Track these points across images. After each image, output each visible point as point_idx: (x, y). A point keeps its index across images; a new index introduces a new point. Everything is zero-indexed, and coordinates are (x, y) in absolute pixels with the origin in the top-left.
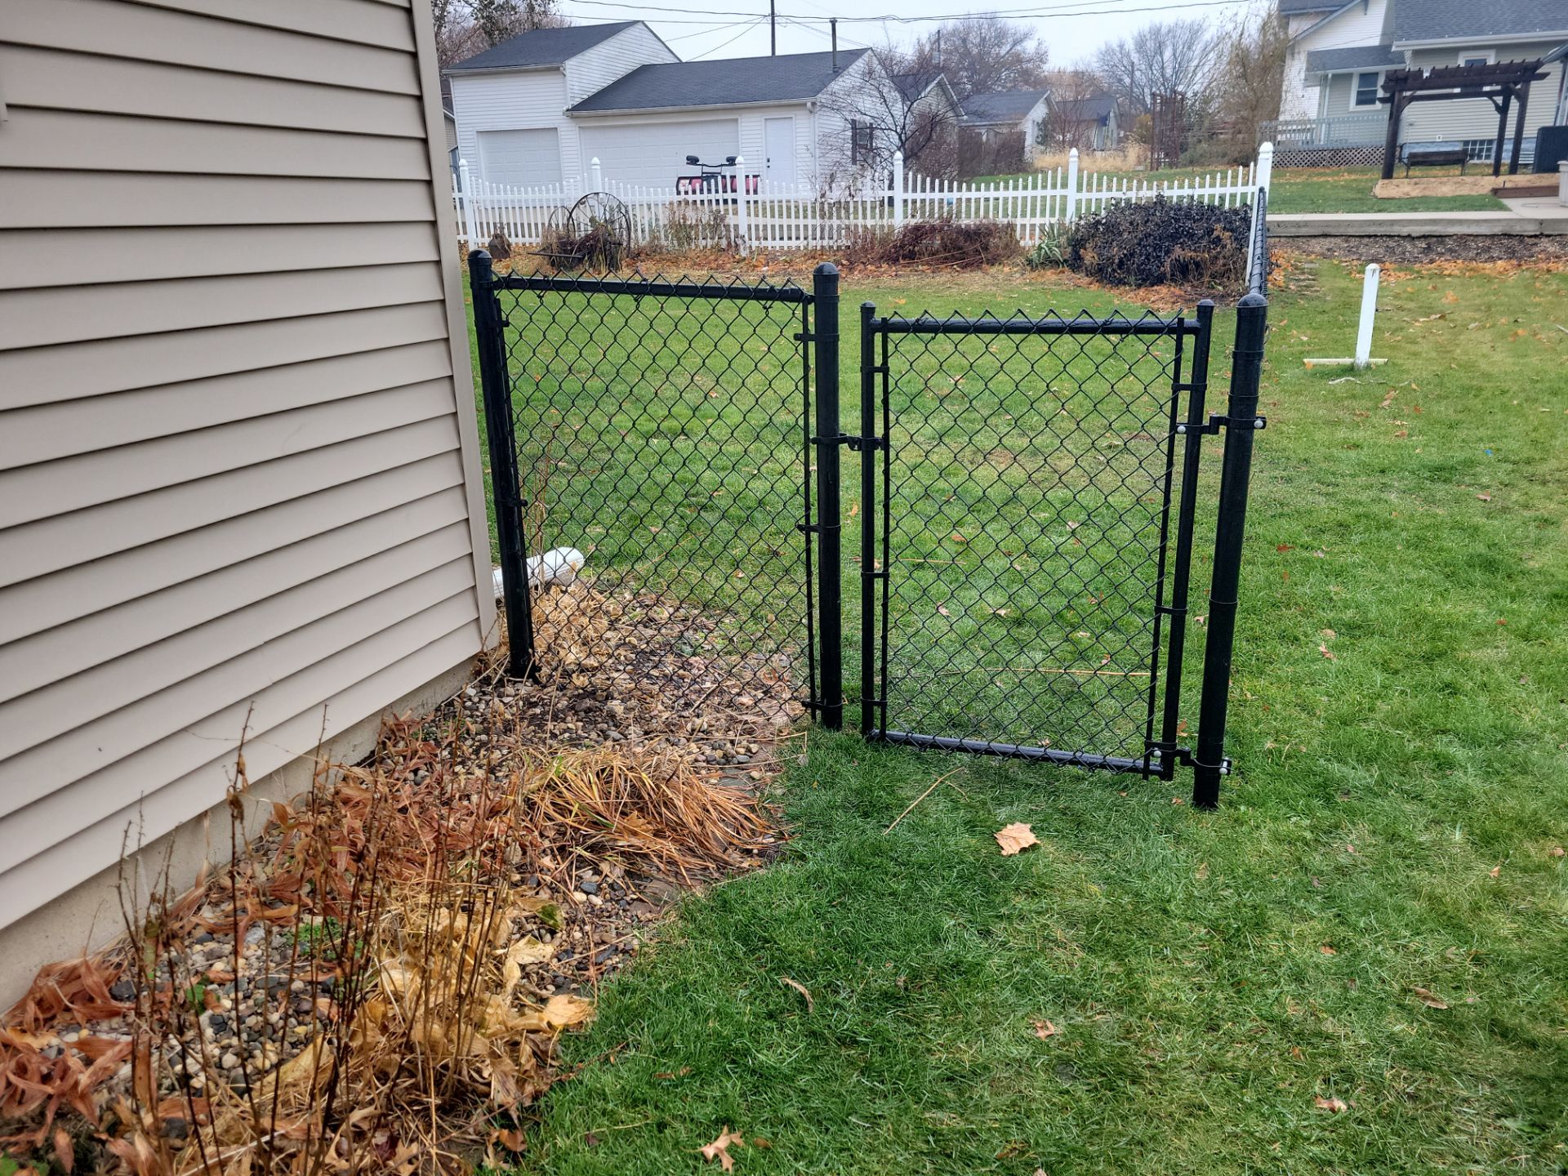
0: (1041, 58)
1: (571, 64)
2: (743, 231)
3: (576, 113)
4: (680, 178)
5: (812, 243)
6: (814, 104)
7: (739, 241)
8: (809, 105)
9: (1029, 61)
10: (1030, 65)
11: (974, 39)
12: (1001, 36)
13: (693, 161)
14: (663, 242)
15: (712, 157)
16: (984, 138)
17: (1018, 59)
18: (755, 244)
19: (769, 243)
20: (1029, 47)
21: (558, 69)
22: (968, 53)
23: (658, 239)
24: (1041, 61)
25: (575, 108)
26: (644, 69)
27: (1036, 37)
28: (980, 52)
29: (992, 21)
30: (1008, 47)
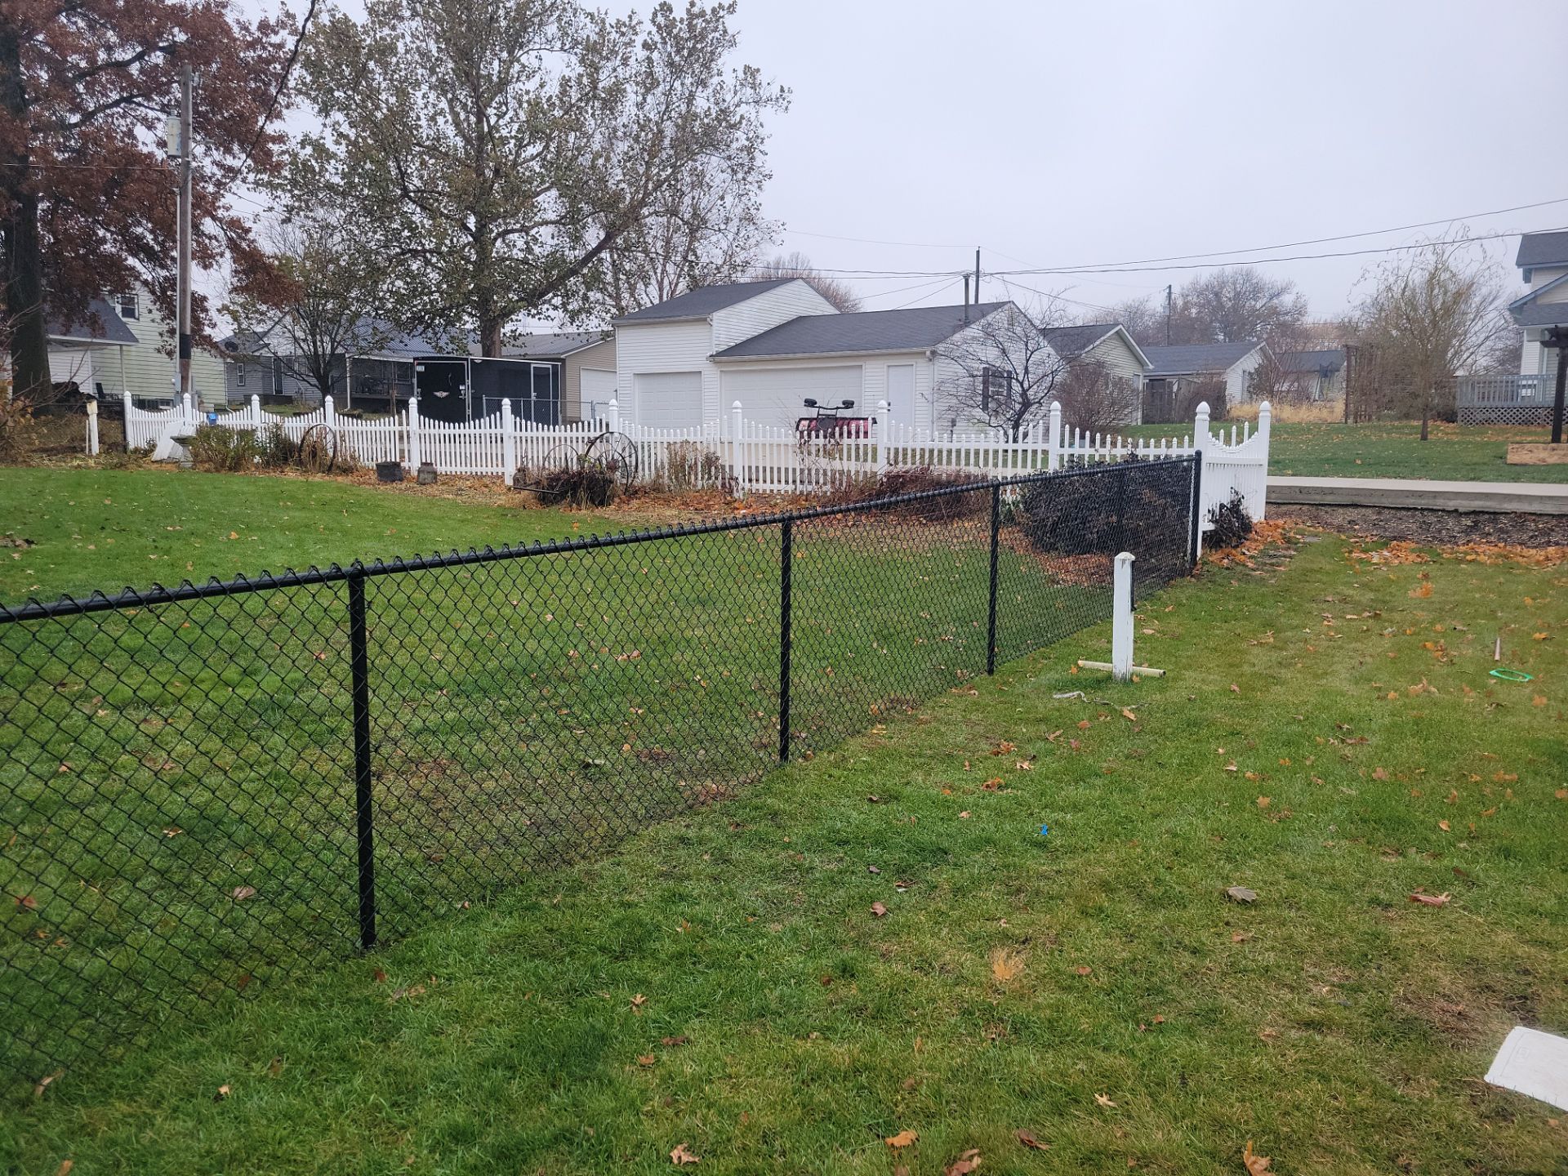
0: (1300, 311)
1: (718, 316)
2: (738, 472)
3: (717, 359)
4: (801, 419)
5: (800, 487)
6: (933, 353)
7: (733, 483)
8: (928, 353)
9: (1287, 314)
10: (1288, 318)
11: (1228, 293)
12: (1257, 290)
13: (811, 403)
14: (666, 481)
15: (830, 399)
16: (1175, 388)
17: (1275, 312)
18: (747, 485)
19: (761, 486)
20: (1287, 300)
21: (705, 320)
22: (1221, 306)
23: (662, 477)
24: (1300, 313)
25: (719, 354)
26: (800, 318)
27: (1295, 290)
28: (1233, 306)
29: (1248, 277)
30: (1265, 300)
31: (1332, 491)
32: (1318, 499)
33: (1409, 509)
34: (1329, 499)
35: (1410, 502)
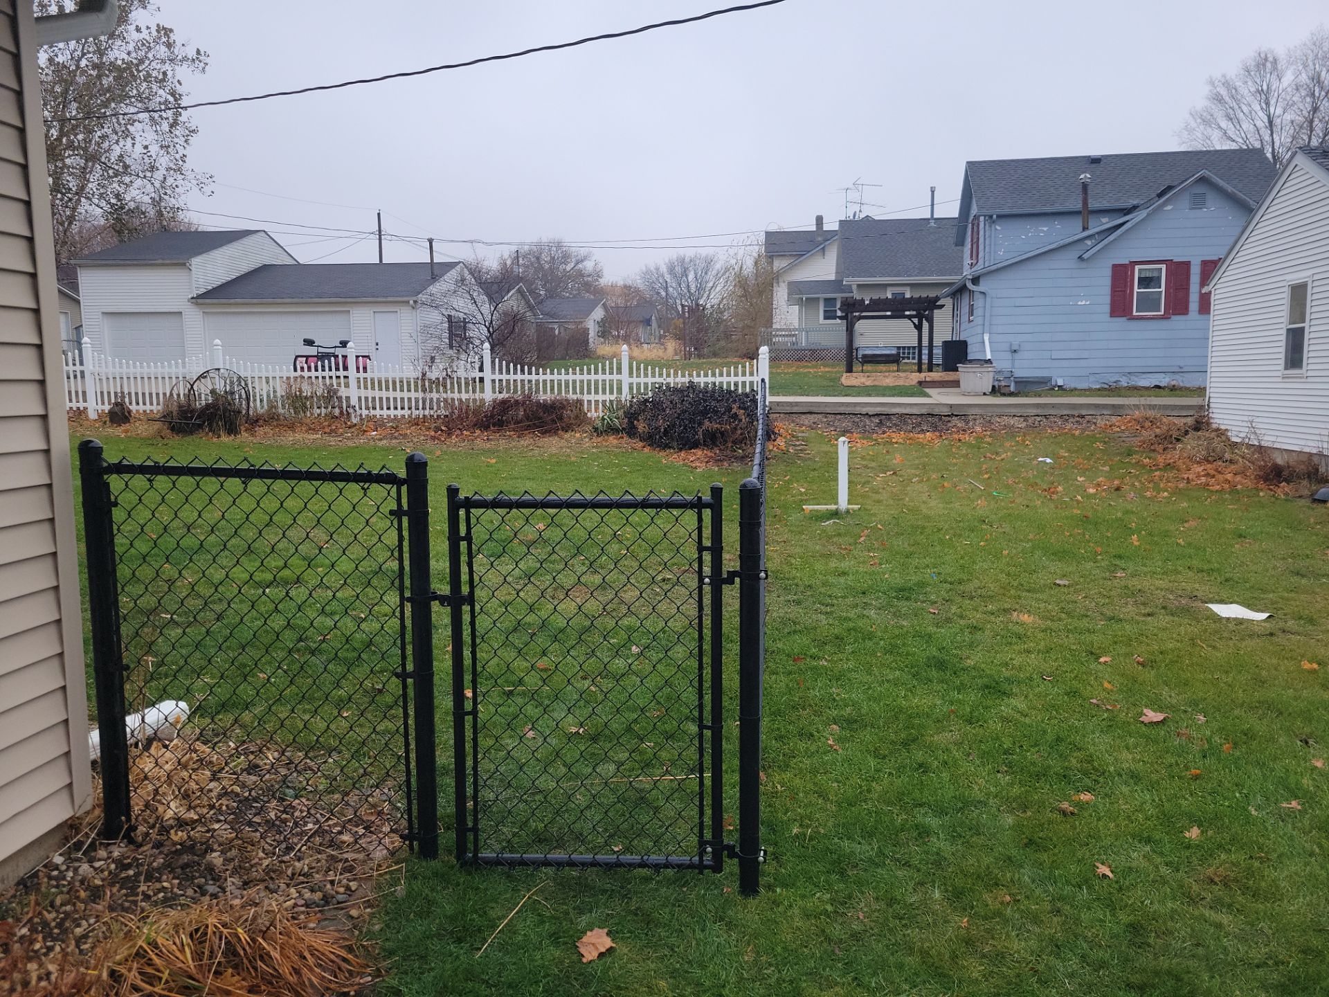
0: (598, 275)
1: (196, 261)
2: (354, 402)
3: (199, 301)
4: (297, 357)
5: (416, 413)
6: (415, 302)
7: (351, 410)
8: (411, 302)
9: (589, 276)
10: (590, 279)
11: (545, 257)
12: (566, 257)
13: (309, 343)
14: (281, 411)
15: (326, 338)
16: (557, 332)
17: (581, 274)
18: (365, 412)
19: (378, 412)
20: (588, 266)
21: (184, 264)
22: (541, 268)
23: (276, 407)
24: (598, 276)
25: (200, 297)
26: (265, 268)
27: (594, 259)
28: (550, 268)
29: (559, 245)
30: (573, 265)
31: (797, 404)
32: (788, 409)
33: (841, 414)
34: (795, 409)
35: (842, 410)
